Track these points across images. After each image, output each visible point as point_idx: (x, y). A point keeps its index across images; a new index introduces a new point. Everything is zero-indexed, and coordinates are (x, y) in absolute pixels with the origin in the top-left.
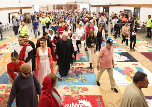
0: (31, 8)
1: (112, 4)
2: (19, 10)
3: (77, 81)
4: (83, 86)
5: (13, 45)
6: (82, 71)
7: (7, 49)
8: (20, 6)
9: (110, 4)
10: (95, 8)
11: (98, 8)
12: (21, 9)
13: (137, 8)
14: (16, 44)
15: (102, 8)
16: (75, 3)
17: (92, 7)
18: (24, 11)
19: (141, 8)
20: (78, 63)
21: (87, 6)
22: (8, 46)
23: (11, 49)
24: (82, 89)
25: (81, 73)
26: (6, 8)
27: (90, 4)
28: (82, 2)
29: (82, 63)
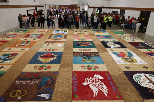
0: (43, 6)
1: (104, 6)
2: (34, 8)
3: (89, 62)
4: (94, 65)
5: (35, 35)
6: (91, 54)
7: (31, 38)
8: (35, 5)
9: (103, 6)
10: (92, 9)
11: (94, 9)
12: (36, 7)
13: (123, 10)
14: (37, 34)
15: (97, 9)
16: (78, 4)
17: (90, 8)
18: (38, 9)
19: (126, 10)
20: (87, 49)
21: (86, 8)
22: (31, 36)
23: (34, 38)
24: (94, 67)
25: (91, 56)
26: (25, 6)
27: (88, 6)
28: (83, 4)
29: (90, 49)
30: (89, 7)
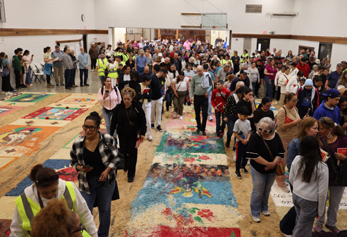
0: (106, 32)
1: (276, 33)
2: (80, 37)
3: (190, 195)
4: (201, 207)
5: (62, 109)
6: (203, 172)
7: (47, 118)
8: (82, 28)
9: (273, 33)
10: (241, 40)
11: (248, 40)
12: (85, 34)
13: (326, 44)
14: (67, 108)
15: (254, 41)
16: (201, 27)
17: (235, 38)
18: (91, 39)
19: (334, 45)
20: (196, 156)
21: (224, 35)
22: (49, 112)
23: (55, 119)
24: (199, 213)
25: (201, 177)
26: (52, 30)
27: (231, 31)
28: (214, 27)
29: (204, 154)
30: (232, 35)
